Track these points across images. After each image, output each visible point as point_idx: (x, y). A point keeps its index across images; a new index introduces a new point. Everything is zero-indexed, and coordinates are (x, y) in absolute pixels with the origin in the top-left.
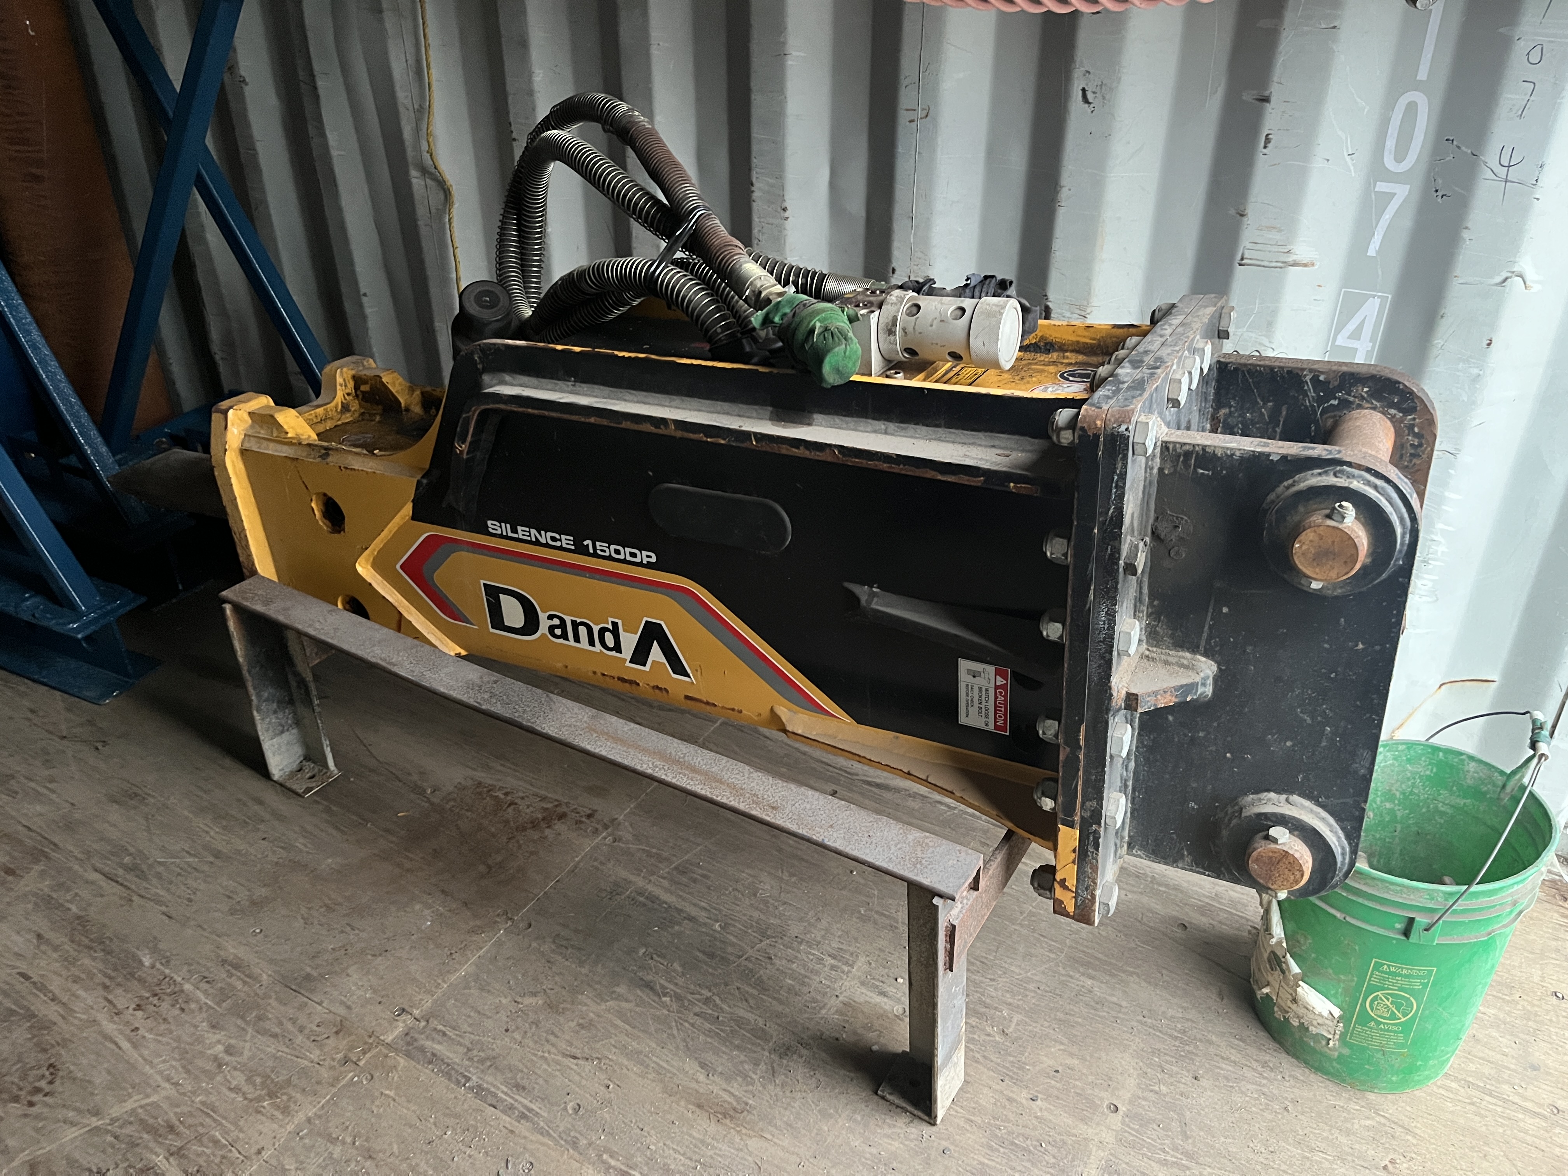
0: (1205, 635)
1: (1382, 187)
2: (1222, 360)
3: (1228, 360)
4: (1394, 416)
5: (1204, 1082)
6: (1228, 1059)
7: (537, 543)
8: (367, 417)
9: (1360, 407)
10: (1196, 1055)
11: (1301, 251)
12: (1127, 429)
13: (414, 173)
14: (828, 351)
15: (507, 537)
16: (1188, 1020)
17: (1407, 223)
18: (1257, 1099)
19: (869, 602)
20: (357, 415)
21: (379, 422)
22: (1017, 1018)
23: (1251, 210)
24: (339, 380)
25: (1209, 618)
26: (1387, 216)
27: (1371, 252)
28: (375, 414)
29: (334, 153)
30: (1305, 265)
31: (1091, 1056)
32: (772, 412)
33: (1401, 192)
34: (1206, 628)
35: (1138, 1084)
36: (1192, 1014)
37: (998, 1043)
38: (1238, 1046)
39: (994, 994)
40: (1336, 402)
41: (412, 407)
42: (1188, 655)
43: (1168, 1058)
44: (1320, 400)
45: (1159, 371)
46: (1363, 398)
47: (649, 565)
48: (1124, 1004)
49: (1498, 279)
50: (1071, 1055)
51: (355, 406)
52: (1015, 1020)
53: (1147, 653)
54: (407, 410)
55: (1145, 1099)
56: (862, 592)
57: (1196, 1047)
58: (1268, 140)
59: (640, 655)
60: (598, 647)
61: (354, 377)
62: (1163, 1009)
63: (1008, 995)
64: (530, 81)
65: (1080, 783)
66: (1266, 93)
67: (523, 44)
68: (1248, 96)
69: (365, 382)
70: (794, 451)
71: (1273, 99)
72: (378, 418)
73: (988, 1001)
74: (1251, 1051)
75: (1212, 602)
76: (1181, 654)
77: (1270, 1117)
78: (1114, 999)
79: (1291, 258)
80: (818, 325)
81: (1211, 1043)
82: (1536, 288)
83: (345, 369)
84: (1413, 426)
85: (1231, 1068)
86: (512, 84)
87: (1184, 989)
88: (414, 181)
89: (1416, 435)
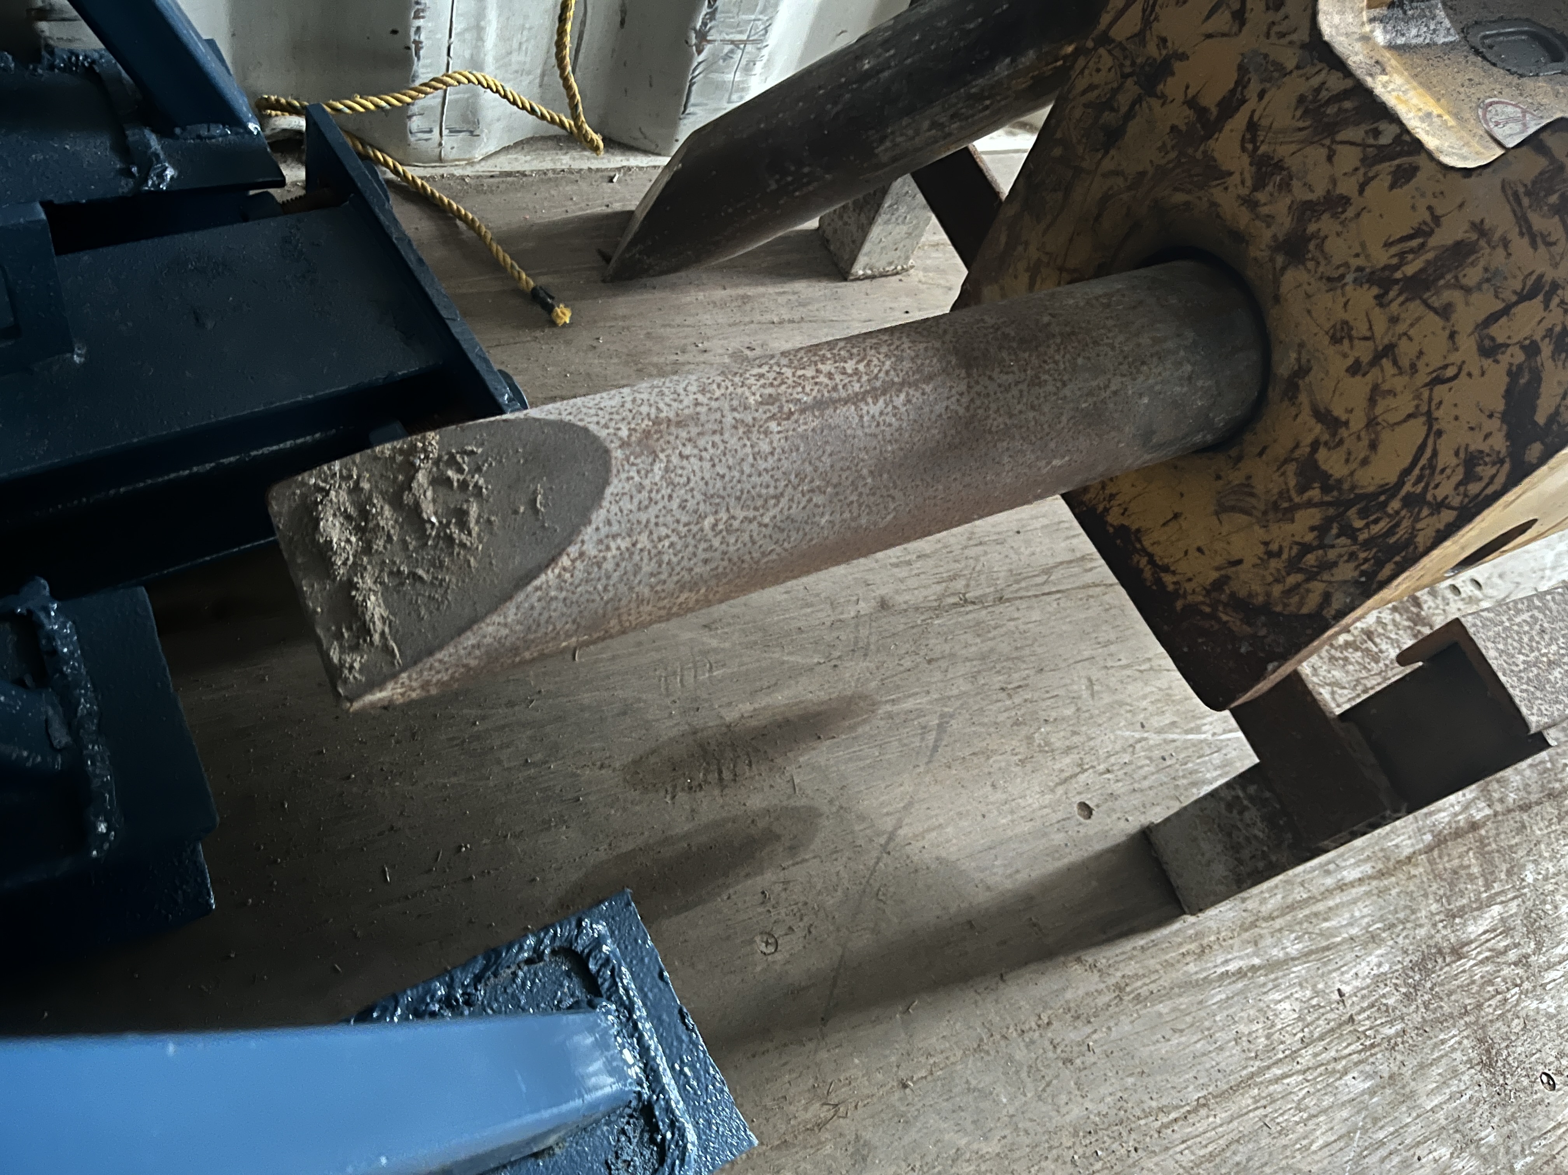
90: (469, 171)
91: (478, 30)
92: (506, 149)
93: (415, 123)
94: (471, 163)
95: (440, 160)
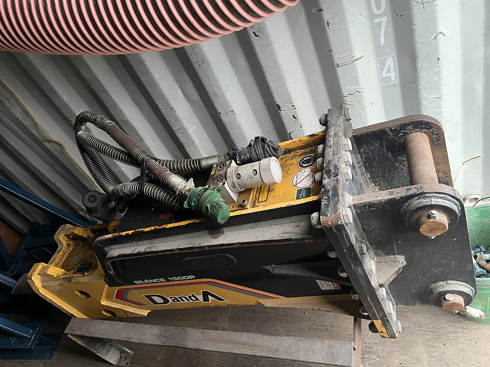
0: (396, 250)
1: (376, 21)
2: (354, 135)
3: (356, 134)
4: (425, 132)
5: (447, 345)
6: (451, 332)
7: (153, 282)
8: (77, 245)
9: (411, 133)
10: (441, 335)
11: (357, 55)
12: (341, 222)
13: (45, 144)
14: (217, 215)
15: (143, 284)
16: (433, 322)
17: (391, 29)
18: (466, 343)
19: (273, 271)
20: (74, 245)
21: (82, 245)
22: (380, 348)
23: (333, 48)
24: (61, 239)
25: (395, 245)
26: (383, 30)
27: (382, 43)
28: (79, 243)
29: (17, 148)
30: (361, 58)
31: (409, 352)
32: (208, 232)
33: (384, 20)
34: (395, 248)
35: (428, 356)
36: (434, 319)
37: (378, 361)
38: (452, 325)
39: (369, 342)
40: (402, 134)
41: (90, 236)
42: (392, 256)
43: (433, 341)
44: (396, 136)
45: (339, 176)
46: (411, 130)
47: (193, 279)
48: (411, 326)
49: (433, 37)
50: (403, 355)
51: (71, 243)
52: (380, 349)
53: (378, 260)
54: (88, 237)
55: (432, 361)
56: (269, 268)
57: (440, 332)
58: (328, 24)
59: (206, 299)
60: (191, 301)
61: (65, 235)
62: (424, 321)
63: (374, 340)
64: (64, 102)
65: (375, 310)
66: (320, 8)
67: (54, 92)
68: (314, 11)
69: (70, 235)
70: (223, 247)
71: (324, 9)
72: (81, 244)
73: (368, 345)
74: (458, 325)
75: (394, 241)
76: (390, 257)
77: (473, 349)
78: (407, 325)
79: (355, 58)
80: (208, 205)
81: (443, 328)
82: (448, 34)
83: (61, 235)
84: (434, 132)
85: (454, 335)
86: (58, 105)
87: (427, 310)
88: (47, 146)
89: (437, 134)
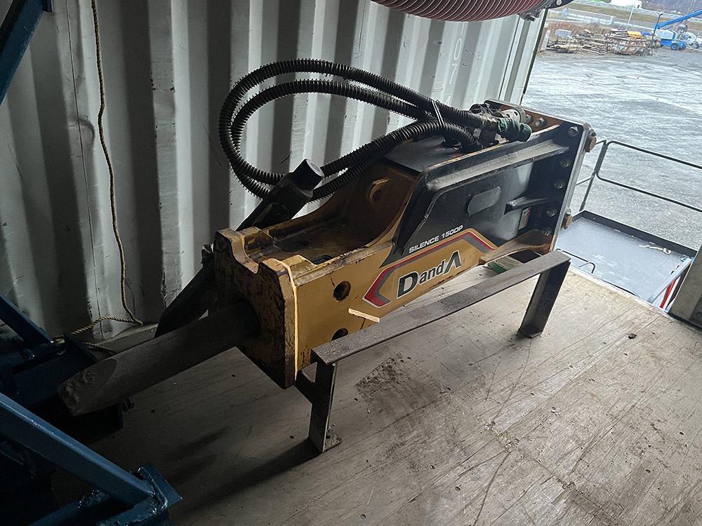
13: (71, 123)
15: (416, 251)
33: (456, 65)
47: (460, 230)
59: (448, 268)
88: (70, 128)
90: (112, 340)
91: (106, 307)
92: (121, 332)
93: (94, 333)
94: (112, 338)
95: (103, 340)
